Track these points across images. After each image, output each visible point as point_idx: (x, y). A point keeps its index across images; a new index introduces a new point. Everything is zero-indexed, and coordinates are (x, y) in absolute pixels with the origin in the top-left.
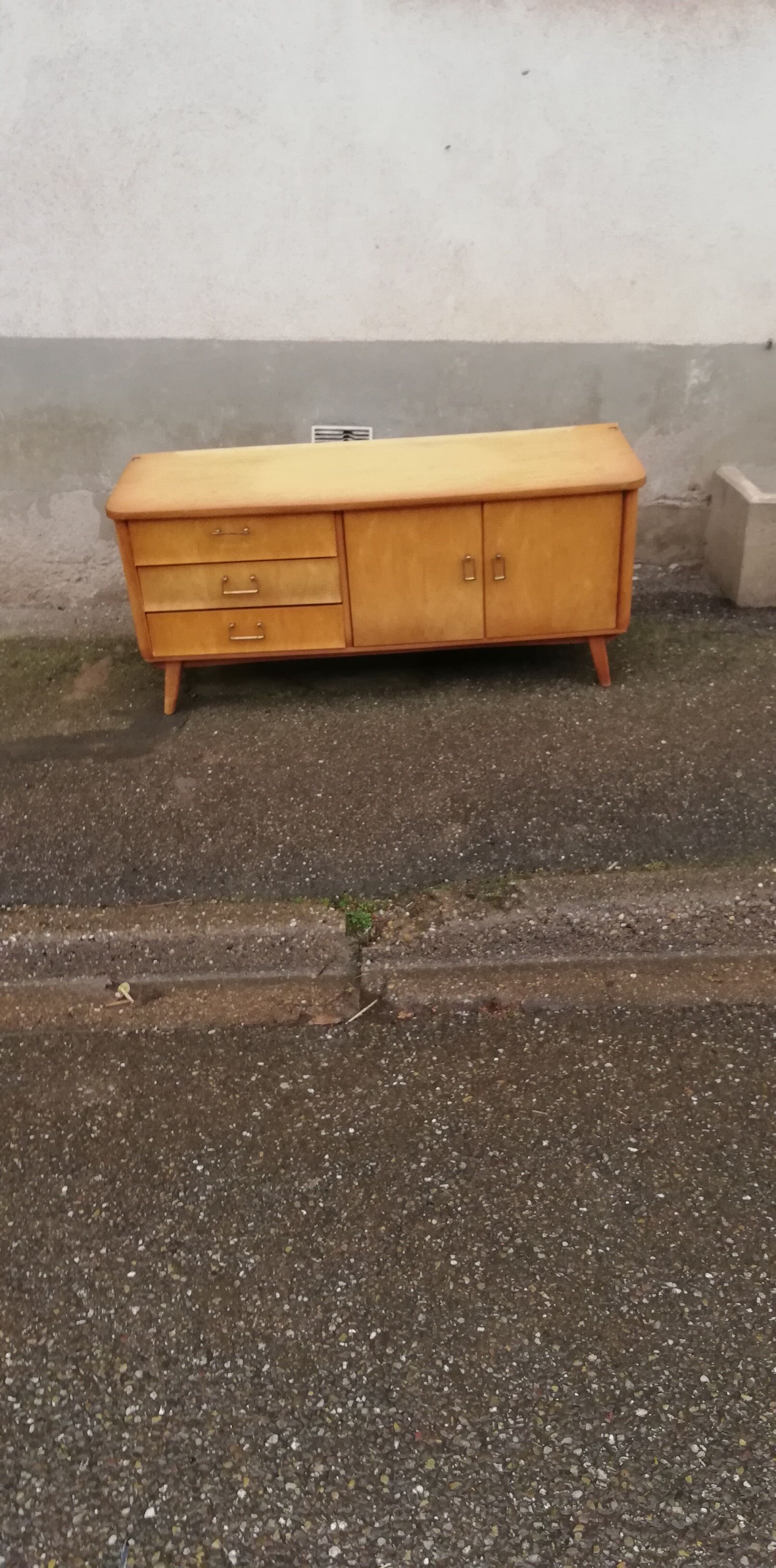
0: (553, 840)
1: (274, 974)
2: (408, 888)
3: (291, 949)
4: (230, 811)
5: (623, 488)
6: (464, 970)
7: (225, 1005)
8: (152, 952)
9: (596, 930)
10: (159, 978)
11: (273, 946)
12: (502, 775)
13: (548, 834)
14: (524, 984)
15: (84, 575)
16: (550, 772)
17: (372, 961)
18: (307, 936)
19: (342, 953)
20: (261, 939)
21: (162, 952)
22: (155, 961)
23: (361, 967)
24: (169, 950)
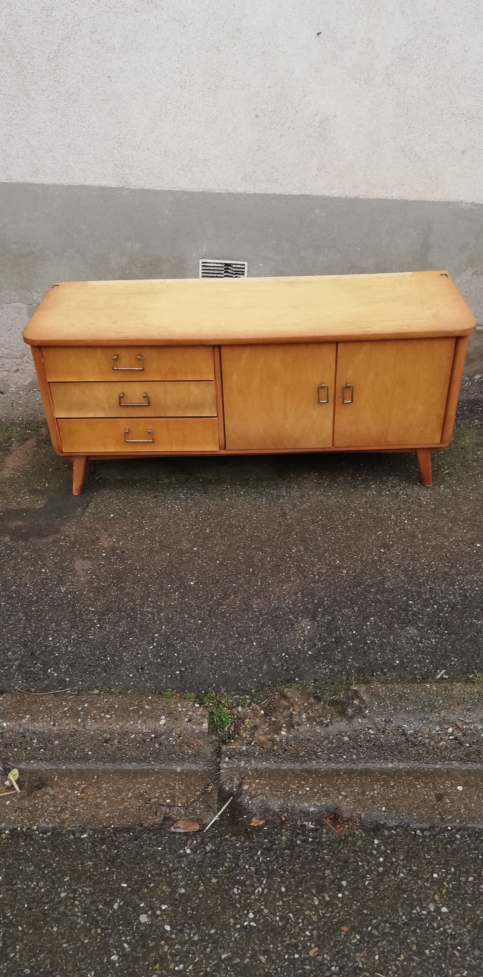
0: (388, 643)
1: (144, 766)
2: (264, 685)
3: (160, 744)
4: (117, 596)
5: (457, 334)
6: (309, 772)
7: (99, 800)
8: (39, 742)
9: (427, 741)
10: (44, 766)
11: (144, 741)
12: (345, 571)
13: (384, 636)
14: (363, 793)
15: (20, 368)
16: (384, 570)
17: (230, 758)
18: (174, 734)
19: (204, 750)
20: (134, 735)
21: (48, 742)
22: (42, 750)
23: (220, 763)
24: (54, 742)
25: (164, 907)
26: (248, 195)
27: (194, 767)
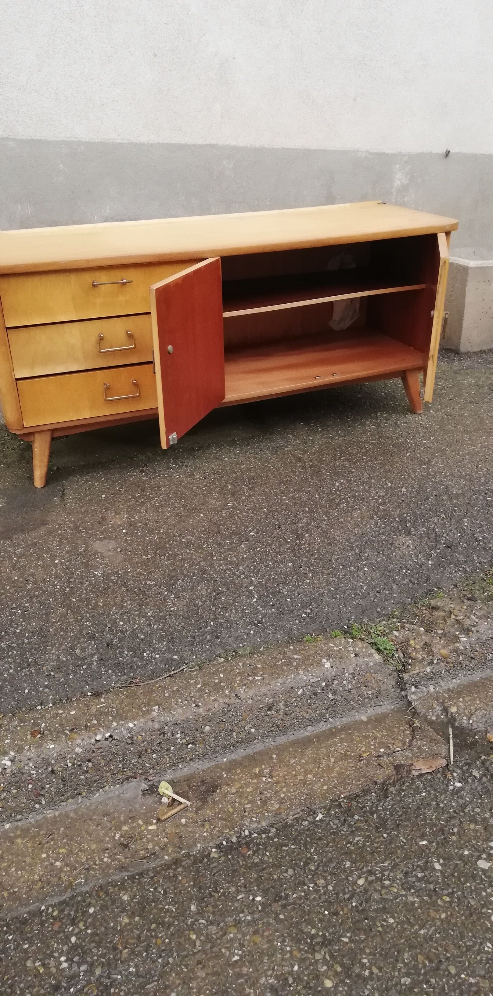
1: (322, 727)
3: (334, 693)
4: (173, 565)
7: (300, 777)
8: (185, 734)
10: (201, 766)
11: (315, 694)
16: (441, 481)
17: (416, 687)
18: (347, 674)
19: (385, 685)
20: (301, 690)
21: (196, 732)
22: (190, 746)
23: (406, 695)
24: (204, 728)
27: (379, 710)
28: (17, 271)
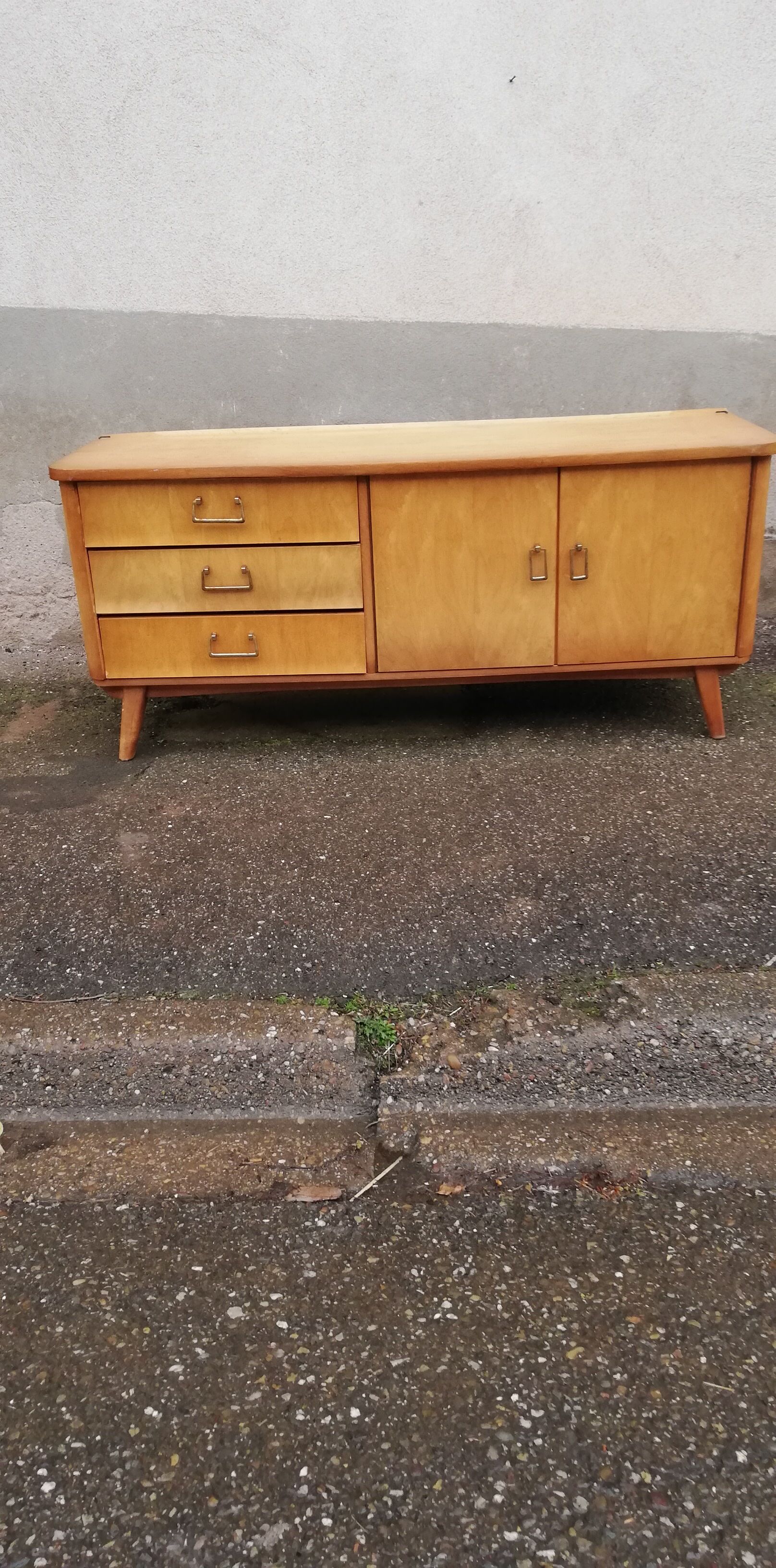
0: (673, 923)
1: (236, 1114)
2: (454, 987)
3: (267, 1074)
4: (192, 875)
5: (754, 452)
6: (545, 1117)
7: (151, 1162)
8: (45, 1072)
9: (758, 1058)
10: (51, 1115)
11: (238, 1068)
12: (587, 839)
13: (664, 915)
14: (648, 1143)
15: (40, 611)
16: (656, 836)
17: (395, 1098)
18: (293, 1053)
19: (348, 1083)
20: (219, 1057)
21: (60, 1072)
22: (49, 1088)
23: (377, 1107)
24: (72, 1071)
25: (274, 1297)
26: (408, 324)
27: (328, 1115)
28: (98, 478)
